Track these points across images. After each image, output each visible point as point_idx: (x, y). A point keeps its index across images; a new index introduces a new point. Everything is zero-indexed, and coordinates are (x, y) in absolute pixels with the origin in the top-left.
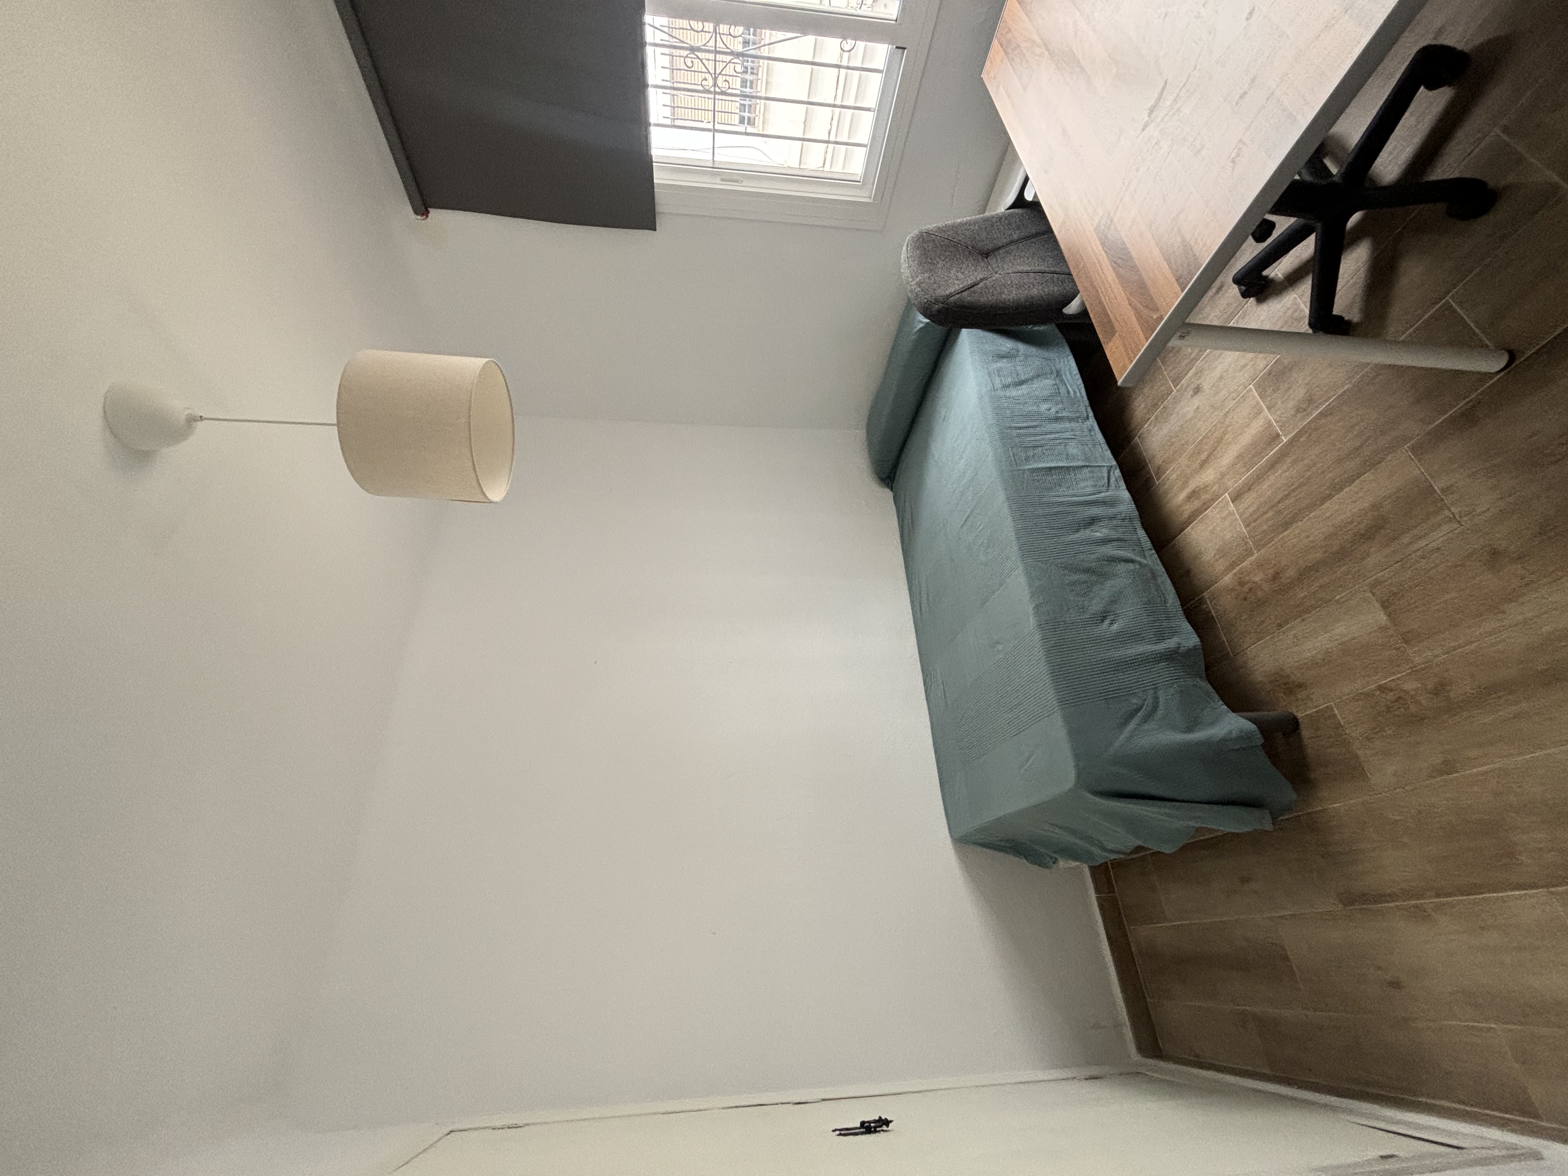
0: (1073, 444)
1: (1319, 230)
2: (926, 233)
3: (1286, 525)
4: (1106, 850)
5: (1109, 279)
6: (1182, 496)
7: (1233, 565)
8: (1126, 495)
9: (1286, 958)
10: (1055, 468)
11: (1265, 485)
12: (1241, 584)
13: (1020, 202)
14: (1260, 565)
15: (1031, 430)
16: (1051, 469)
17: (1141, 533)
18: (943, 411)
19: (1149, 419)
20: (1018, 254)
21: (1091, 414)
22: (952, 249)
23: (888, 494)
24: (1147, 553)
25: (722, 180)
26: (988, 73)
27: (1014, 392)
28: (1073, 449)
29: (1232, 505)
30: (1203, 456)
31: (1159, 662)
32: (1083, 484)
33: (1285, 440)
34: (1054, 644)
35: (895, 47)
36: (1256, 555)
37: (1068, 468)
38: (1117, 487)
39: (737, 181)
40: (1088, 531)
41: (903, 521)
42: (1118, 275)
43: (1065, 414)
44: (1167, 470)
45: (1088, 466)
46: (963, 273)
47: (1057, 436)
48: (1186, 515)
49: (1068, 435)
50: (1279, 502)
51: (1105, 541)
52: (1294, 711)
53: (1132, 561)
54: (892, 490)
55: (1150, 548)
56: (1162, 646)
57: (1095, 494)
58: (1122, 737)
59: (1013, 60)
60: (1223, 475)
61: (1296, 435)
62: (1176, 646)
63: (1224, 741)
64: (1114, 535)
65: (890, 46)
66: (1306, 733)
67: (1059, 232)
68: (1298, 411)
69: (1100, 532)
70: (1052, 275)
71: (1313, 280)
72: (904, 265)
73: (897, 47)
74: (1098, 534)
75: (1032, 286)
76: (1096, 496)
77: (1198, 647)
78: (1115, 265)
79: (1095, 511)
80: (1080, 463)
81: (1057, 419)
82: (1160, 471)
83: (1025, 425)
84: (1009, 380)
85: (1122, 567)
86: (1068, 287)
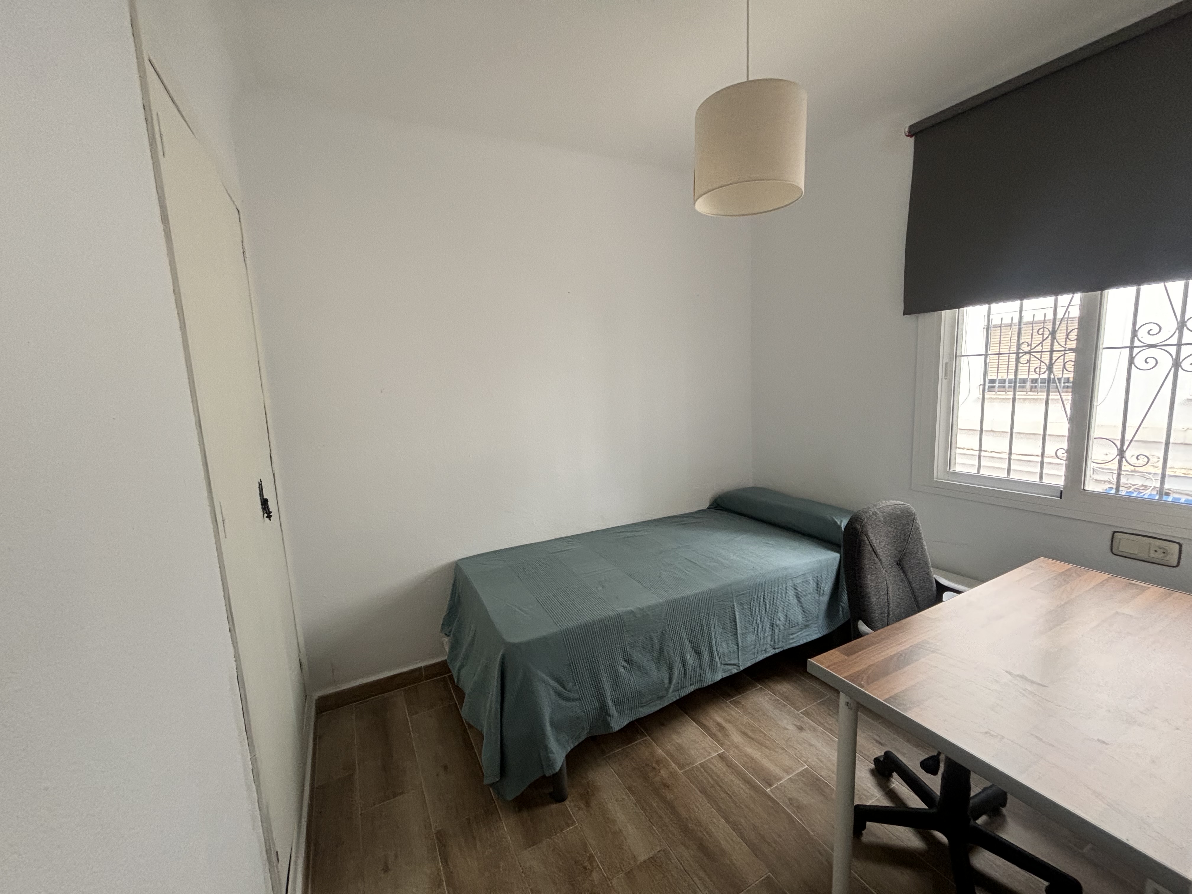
0: (755, 638)
1: (931, 811)
2: (914, 518)
3: (704, 791)
4: (459, 670)
5: (888, 651)
6: (719, 720)
7: (672, 756)
8: (719, 677)
9: (395, 795)
10: (736, 625)
11: (733, 777)
12: (658, 762)
13: (942, 589)
14: (673, 774)
15: (763, 608)
16: (735, 622)
17: (692, 689)
18: (772, 542)
19: (775, 695)
20: (901, 587)
21: (777, 651)
22: (903, 537)
23: (705, 505)
24: (676, 693)
25: (946, 364)
26: (1043, 561)
27: (791, 593)
28: (751, 638)
29: (716, 754)
30: (750, 734)
31: (599, 701)
32: (724, 645)
33: (767, 790)
34: (607, 625)
35: (1062, 490)
36: (680, 772)
37: (736, 634)
38: (725, 671)
39: (946, 375)
40: (690, 649)
41: (686, 517)
42: (892, 657)
43: (776, 631)
44: (737, 708)
45: (738, 649)
46: (884, 546)
47: (760, 625)
48: (707, 723)
49: (761, 634)
50: (720, 786)
51: (684, 662)
52: (569, 799)
53: (670, 682)
54: (708, 508)
55: (681, 696)
56: (610, 704)
57: (718, 654)
58: (544, 675)
59: (1056, 579)
60: (737, 747)
61: (773, 798)
62: (611, 713)
63: (546, 748)
64: (689, 668)
65: (1062, 486)
66: (554, 806)
67: (920, 615)
68: (790, 799)
69: (690, 658)
70: (887, 612)
71: (891, 807)
72: (888, 503)
73: (1061, 492)
74: (688, 657)
75: (877, 597)
76: (717, 656)
77: (611, 730)
78: (899, 655)
79: (706, 656)
80: (740, 644)
81: (772, 625)
82: (737, 703)
83: (767, 601)
84: (800, 589)
85: (666, 675)
86: (878, 624)
